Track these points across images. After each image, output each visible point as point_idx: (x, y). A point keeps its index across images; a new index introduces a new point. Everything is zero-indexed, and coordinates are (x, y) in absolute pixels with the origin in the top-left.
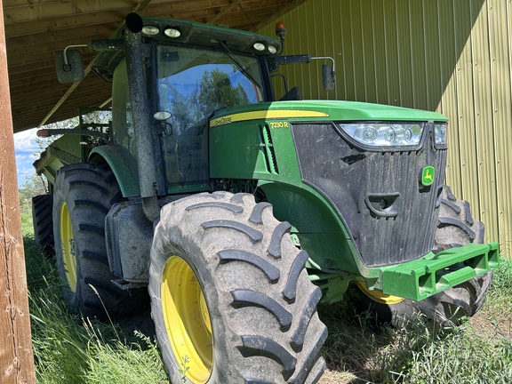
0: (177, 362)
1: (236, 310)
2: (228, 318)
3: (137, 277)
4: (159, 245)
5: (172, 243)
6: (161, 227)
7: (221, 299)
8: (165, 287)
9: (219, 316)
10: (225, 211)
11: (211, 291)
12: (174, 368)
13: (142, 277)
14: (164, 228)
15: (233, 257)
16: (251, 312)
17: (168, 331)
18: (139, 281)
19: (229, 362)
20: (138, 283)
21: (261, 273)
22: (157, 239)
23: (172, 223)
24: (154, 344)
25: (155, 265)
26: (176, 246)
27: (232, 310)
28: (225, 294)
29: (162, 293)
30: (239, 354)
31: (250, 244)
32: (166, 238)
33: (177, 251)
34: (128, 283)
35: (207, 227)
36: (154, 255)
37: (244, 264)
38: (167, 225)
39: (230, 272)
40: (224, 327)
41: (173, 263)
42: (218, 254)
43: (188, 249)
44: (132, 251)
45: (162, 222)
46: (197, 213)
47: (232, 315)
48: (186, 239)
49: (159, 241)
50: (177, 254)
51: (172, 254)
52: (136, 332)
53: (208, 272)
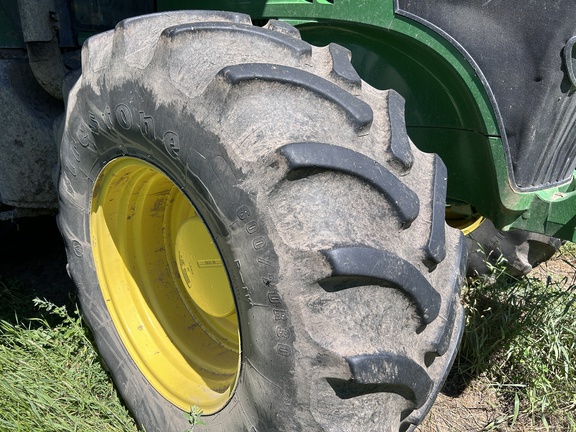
0: (131, 360)
1: (329, 295)
2: (305, 313)
3: (30, 199)
4: (83, 132)
5: (120, 125)
6: (86, 91)
7: (286, 266)
8: (98, 221)
9: (277, 304)
10: (269, 45)
11: (253, 244)
12: (125, 370)
13: (38, 198)
14: (97, 90)
15: (323, 162)
16: (366, 297)
17: (109, 305)
18: (35, 206)
19: (295, 404)
20: (33, 210)
21: (384, 203)
22: (74, 119)
23: (119, 75)
24: (77, 317)
25: (72, 176)
26: (135, 134)
27: (320, 294)
28: (300, 255)
29: (93, 234)
30: (330, 392)
31: (349, 131)
32: (103, 115)
33: (135, 145)
34: (11, 208)
35: (237, 80)
36: (69, 156)
37: (347, 180)
38: (102, 83)
39: (312, 199)
40: (291, 331)
41: (118, 173)
42: (280, 151)
43: (172, 140)
44: (14, 149)
45: (89, 76)
46: (197, 45)
47: (317, 307)
48: (167, 112)
49: (83, 124)
50: (133, 153)
51: (119, 153)
52: (37, 301)
53: (247, 199)
